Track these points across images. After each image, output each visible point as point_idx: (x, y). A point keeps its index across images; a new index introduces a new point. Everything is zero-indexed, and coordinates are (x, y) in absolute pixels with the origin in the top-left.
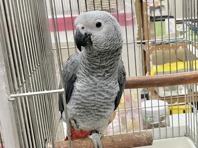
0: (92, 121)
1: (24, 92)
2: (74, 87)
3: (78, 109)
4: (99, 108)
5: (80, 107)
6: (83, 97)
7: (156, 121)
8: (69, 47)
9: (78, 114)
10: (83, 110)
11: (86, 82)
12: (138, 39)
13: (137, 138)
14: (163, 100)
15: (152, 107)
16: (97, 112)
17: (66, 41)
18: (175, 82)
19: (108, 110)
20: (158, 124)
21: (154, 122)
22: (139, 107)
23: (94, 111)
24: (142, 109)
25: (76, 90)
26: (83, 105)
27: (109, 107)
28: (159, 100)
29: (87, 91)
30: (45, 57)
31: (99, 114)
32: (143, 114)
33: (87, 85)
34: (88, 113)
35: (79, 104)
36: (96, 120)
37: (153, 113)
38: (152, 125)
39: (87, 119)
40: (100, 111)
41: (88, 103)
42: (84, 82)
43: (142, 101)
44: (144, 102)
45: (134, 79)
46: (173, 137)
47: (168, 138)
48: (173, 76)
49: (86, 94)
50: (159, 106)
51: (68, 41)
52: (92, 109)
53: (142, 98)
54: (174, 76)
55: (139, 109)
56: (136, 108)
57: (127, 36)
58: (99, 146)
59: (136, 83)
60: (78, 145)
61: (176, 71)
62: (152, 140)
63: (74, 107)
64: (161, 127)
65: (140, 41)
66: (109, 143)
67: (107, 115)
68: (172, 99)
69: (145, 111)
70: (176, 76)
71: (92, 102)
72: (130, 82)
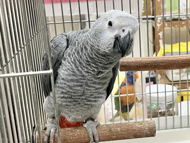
0: (81, 111)
1: (8, 72)
2: (59, 74)
3: (64, 98)
4: (88, 97)
5: (66, 96)
6: (68, 86)
7: (163, 109)
8: (65, 22)
9: (64, 103)
10: (70, 100)
11: (72, 72)
12: (143, 14)
13: (138, 128)
14: (171, 84)
15: (158, 93)
16: (87, 101)
17: (62, 15)
18: (183, 64)
19: (99, 99)
20: (164, 112)
21: (160, 110)
22: (142, 92)
23: (82, 101)
24: (147, 94)
25: (60, 78)
26: (69, 95)
27: (100, 96)
28: (166, 85)
29: (72, 80)
30: (36, 33)
31: (88, 103)
32: (147, 100)
33: (72, 75)
34: (76, 103)
35: (65, 93)
36: (85, 109)
37: (159, 99)
38: (157, 113)
39: (75, 109)
40: (90, 101)
41: (74, 93)
42: (70, 70)
43: (147, 86)
44: (149, 86)
45: (137, 60)
46: (181, 127)
47: (175, 128)
48: (181, 58)
49: (72, 83)
50: (165, 92)
51: (64, 15)
52: (79, 98)
53: (146, 82)
54: (183, 58)
55: (142, 94)
56: (139, 94)
57: (132, 11)
58: (95, 136)
59: (140, 65)
60: (71, 134)
61: (186, 53)
62: (156, 130)
63: (59, 97)
64: (169, 115)
65: (146, 17)
66: (106, 133)
67: (97, 104)
68: (181, 83)
69: (149, 97)
70: (185, 57)
71: (79, 92)
72: (132, 63)
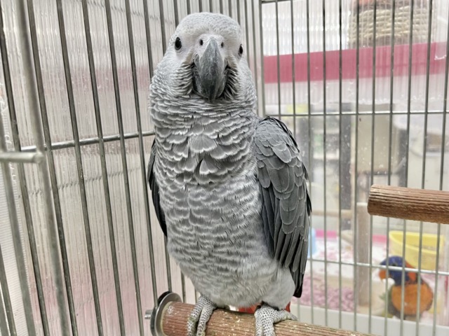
19: (244, 260)
72: (396, 199)
